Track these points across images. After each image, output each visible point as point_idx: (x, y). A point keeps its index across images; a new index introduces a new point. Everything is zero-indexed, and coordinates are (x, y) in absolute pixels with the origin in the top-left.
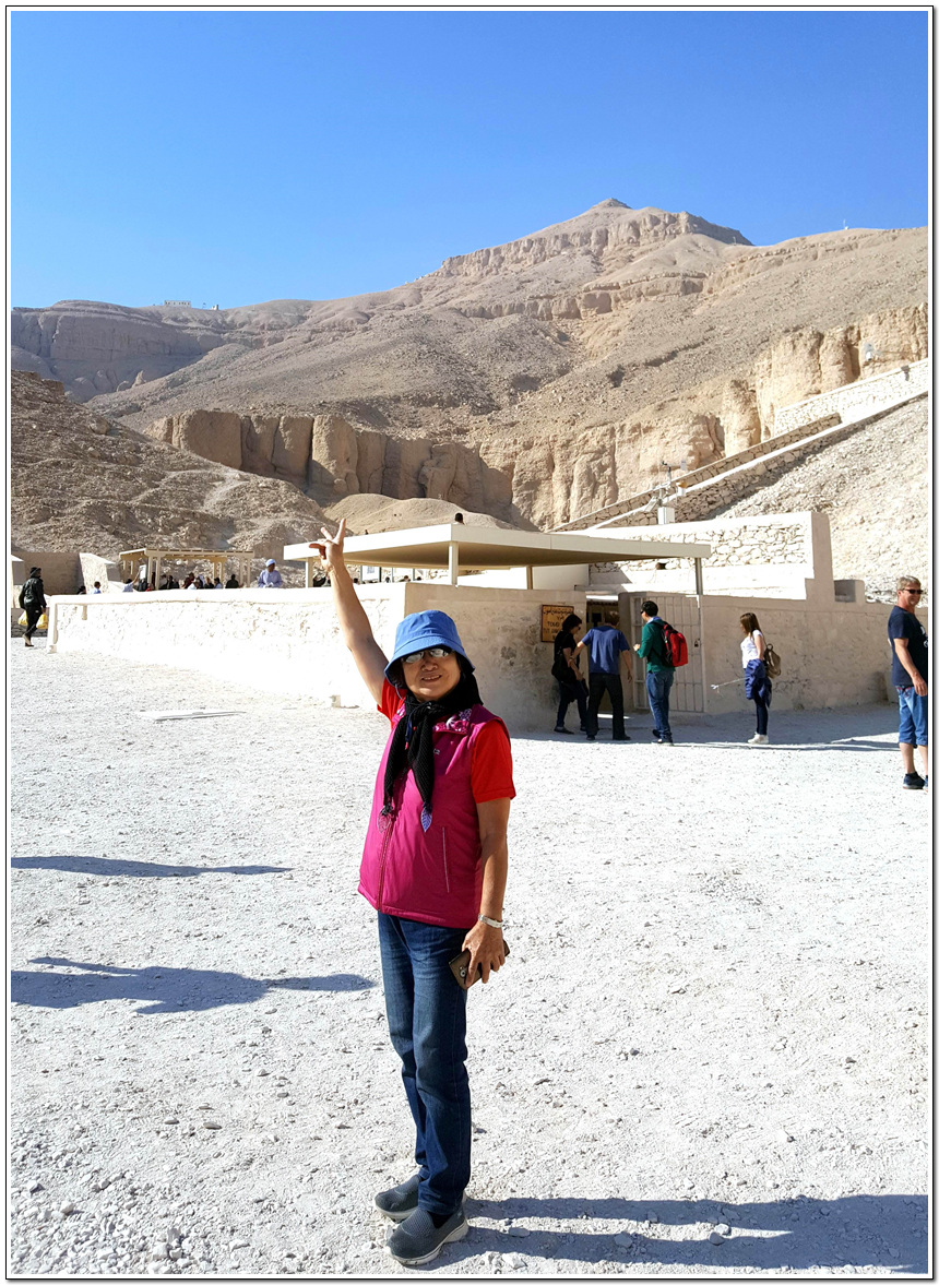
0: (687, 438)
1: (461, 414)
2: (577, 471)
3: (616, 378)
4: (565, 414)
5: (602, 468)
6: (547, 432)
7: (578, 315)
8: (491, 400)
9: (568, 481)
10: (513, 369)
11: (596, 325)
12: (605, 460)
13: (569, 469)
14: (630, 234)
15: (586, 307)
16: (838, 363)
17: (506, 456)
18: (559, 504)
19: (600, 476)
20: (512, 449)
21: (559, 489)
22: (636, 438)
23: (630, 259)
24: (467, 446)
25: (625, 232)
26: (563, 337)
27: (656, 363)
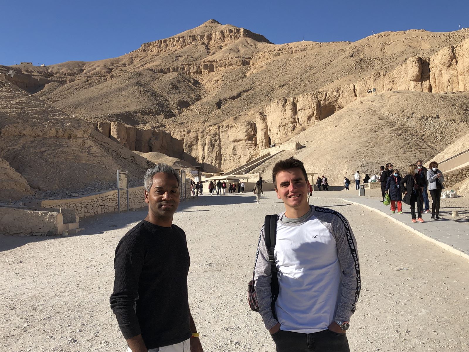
0: (245, 130)
1: (162, 119)
2: (207, 141)
3: (219, 105)
4: (201, 119)
5: (216, 141)
6: (195, 127)
8: (172, 112)
9: (204, 145)
12: (217, 138)
13: (204, 140)
15: (204, 69)
16: (291, 109)
17: (181, 136)
18: (200, 153)
19: (215, 143)
20: (182, 133)
21: (200, 148)
22: (228, 130)
24: (166, 132)
27: (233, 98)
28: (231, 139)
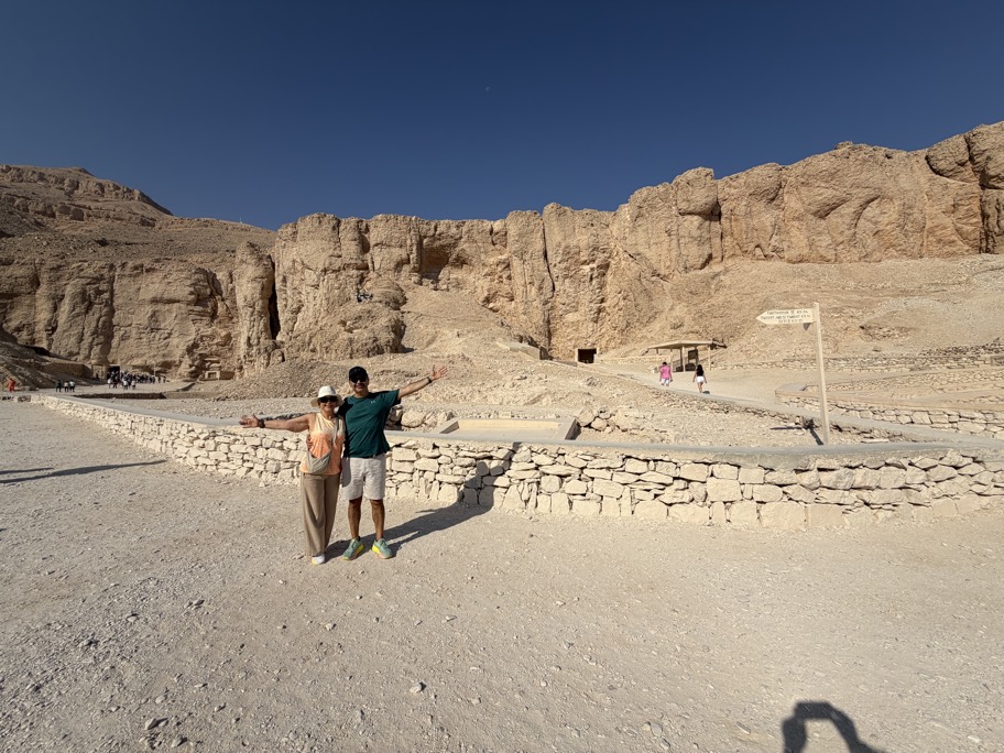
0: (189, 282)
2: (69, 290)
5: (99, 292)
12: (103, 286)
16: (355, 240)
19: (96, 298)
22: (137, 275)
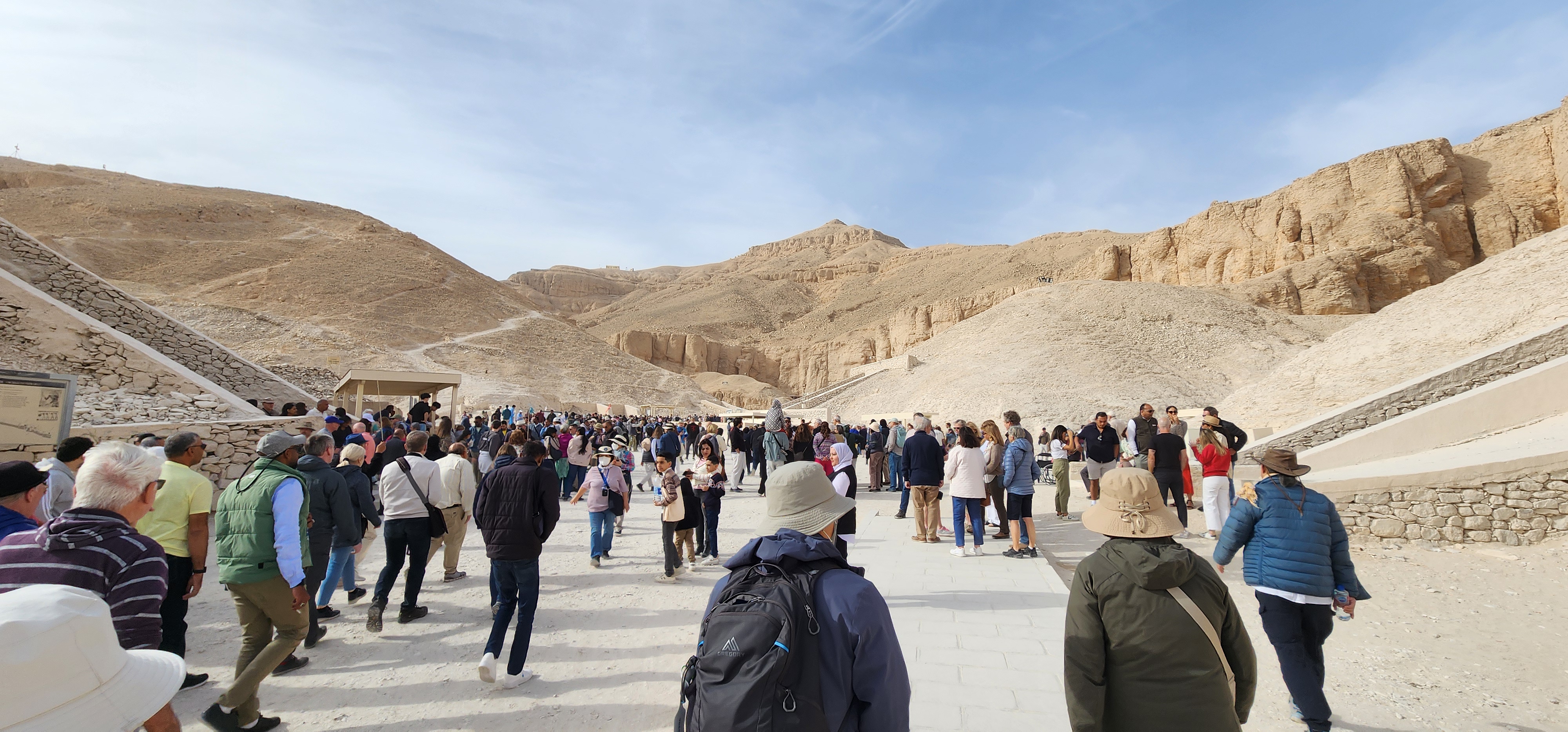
1: (756, 333)
3: (831, 317)
4: (806, 335)
6: (797, 344)
7: (816, 280)
8: (771, 325)
9: (806, 368)
10: (783, 309)
11: (826, 286)
13: (807, 362)
14: (845, 238)
15: (821, 276)
17: (777, 355)
18: (802, 378)
20: (781, 351)
21: (802, 372)
23: (844, 251)
24: (759, 350)
25: (842, 238)
26: (808, 292)
27: (852, 310)
28: (842, 361)
